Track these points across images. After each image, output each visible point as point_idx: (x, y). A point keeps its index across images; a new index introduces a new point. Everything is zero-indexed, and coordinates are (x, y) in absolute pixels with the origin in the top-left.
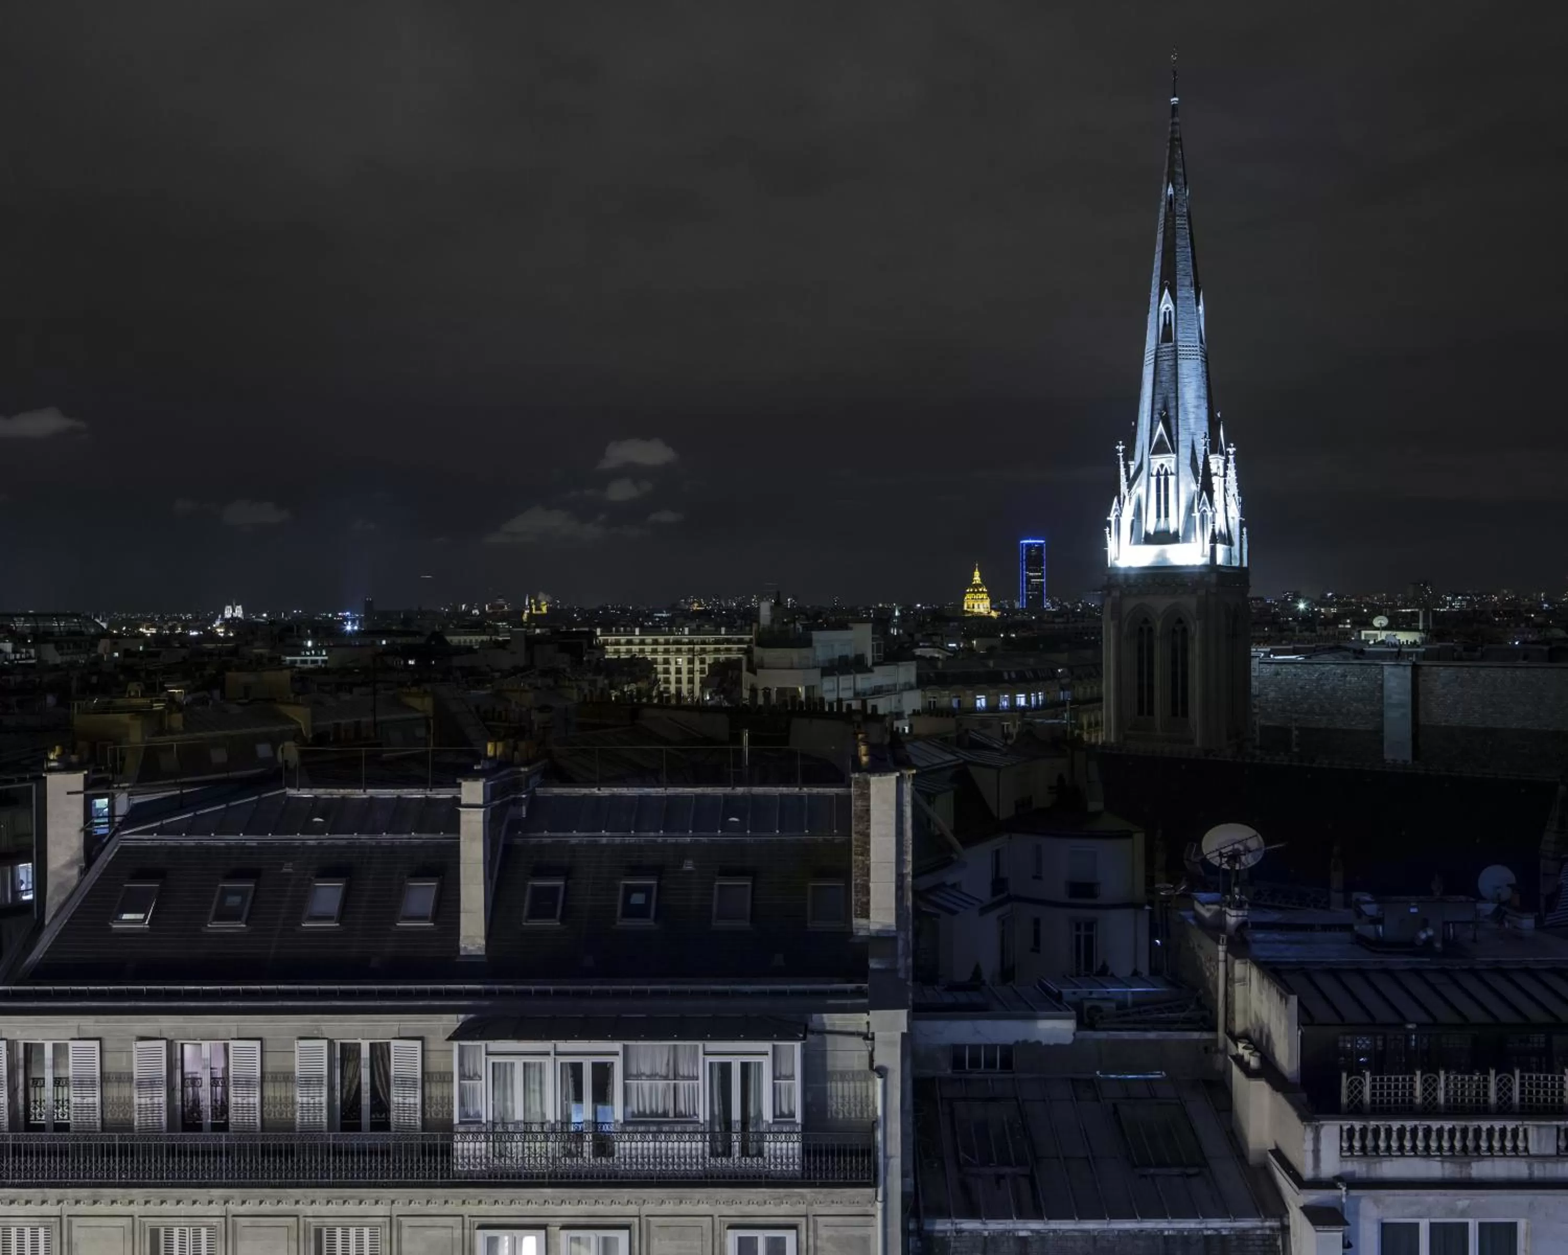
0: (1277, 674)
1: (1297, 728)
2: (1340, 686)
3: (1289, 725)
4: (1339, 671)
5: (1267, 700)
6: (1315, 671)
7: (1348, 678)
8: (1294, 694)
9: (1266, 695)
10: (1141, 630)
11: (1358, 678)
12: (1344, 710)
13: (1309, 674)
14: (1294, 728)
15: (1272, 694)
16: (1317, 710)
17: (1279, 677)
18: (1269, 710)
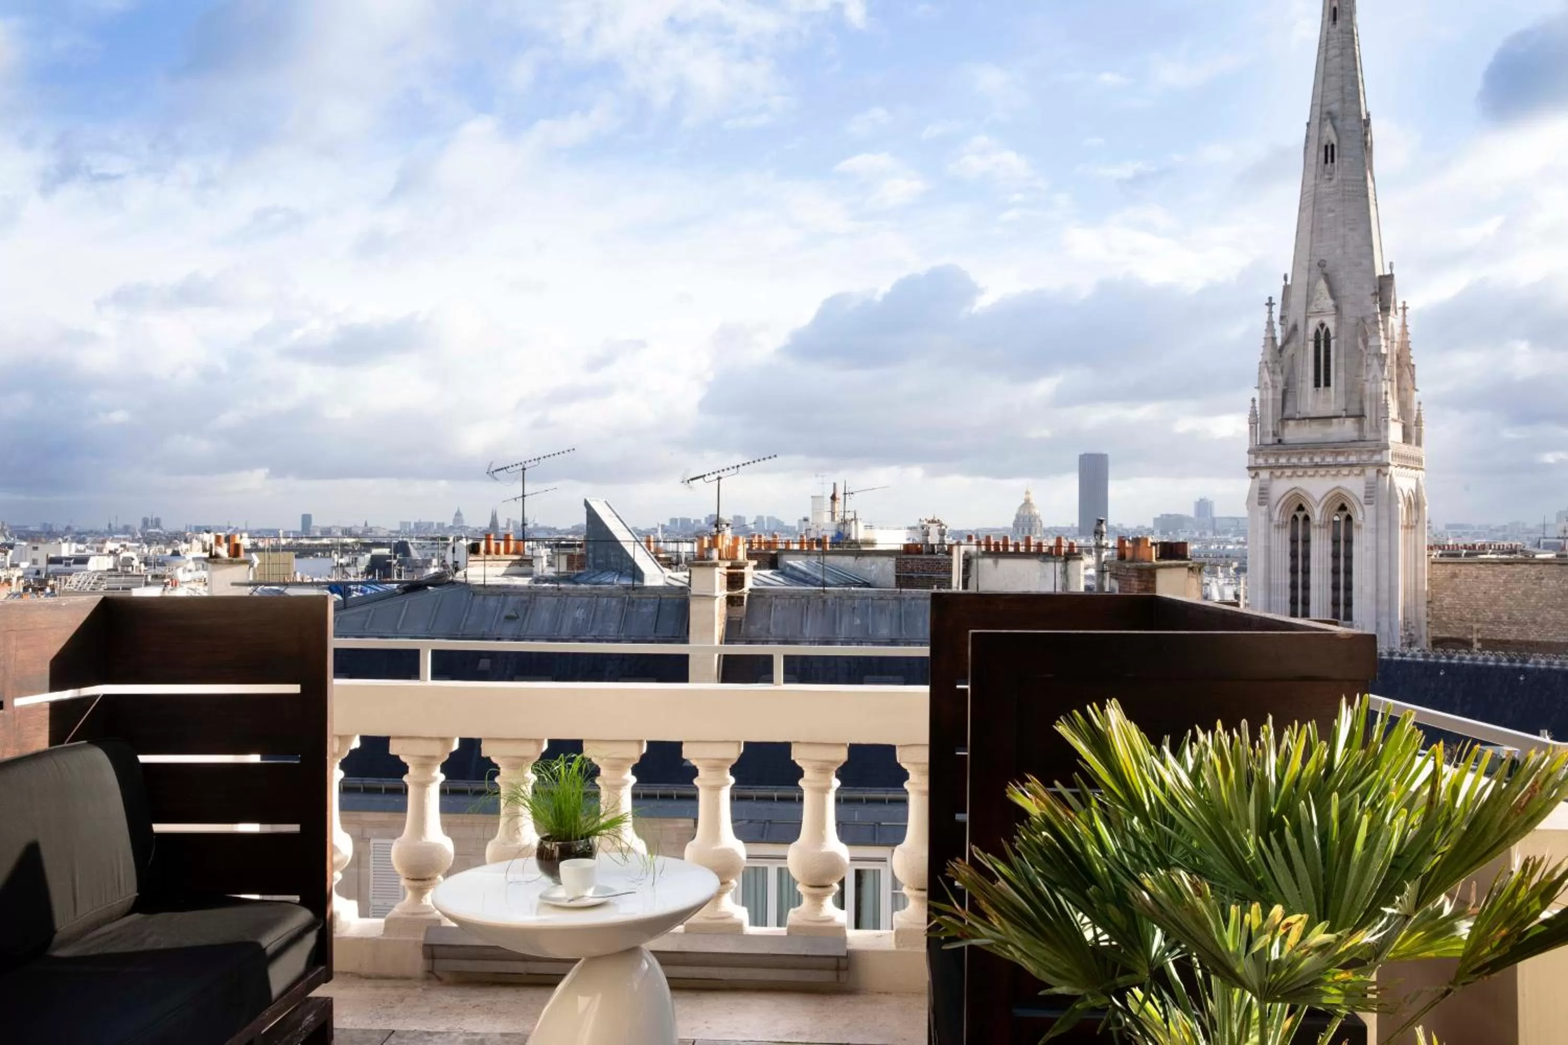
0: (1454, 575)
1: (1479, 640)
2: (1535, 590)
3: (1470, 637)
4: (1533, 573)
5: (1442, 606)
6: (1503, 572)
7: (1544, 581)
8: (1477, 600)
9: (1441, 601)
10: (1295, 517)
11: (1558, 581)
12: (1539, 619)
13: (1494, 576)
14: (1475, 641)
15: (1448, 601)
16: (1505, 618)
17: (1457, 580)
18: (1444, 619)
